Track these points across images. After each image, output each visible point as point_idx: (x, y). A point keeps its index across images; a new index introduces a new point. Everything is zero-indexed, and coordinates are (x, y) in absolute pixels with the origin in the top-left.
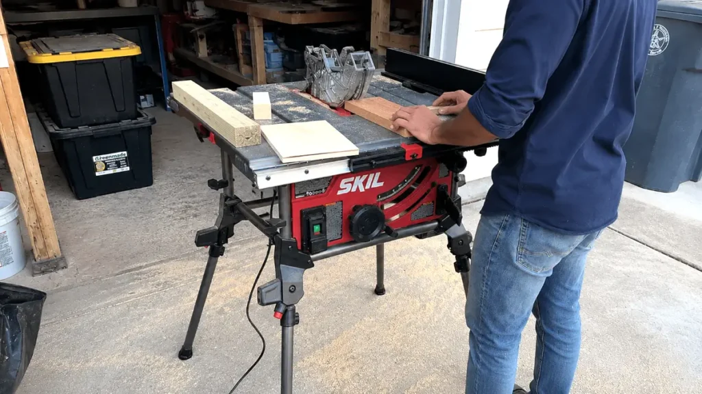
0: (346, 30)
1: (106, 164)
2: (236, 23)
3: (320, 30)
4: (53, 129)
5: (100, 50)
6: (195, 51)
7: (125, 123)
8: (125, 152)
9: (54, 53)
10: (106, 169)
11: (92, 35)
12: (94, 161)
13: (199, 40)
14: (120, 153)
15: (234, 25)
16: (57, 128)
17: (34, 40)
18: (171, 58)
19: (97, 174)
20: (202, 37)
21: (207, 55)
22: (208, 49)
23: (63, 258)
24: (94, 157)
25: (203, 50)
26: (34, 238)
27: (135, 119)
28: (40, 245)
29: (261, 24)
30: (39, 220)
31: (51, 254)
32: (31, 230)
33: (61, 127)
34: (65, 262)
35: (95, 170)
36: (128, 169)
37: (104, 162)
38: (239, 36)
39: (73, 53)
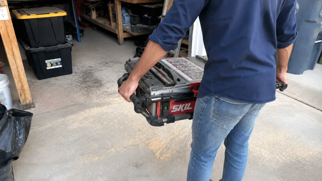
0: (158, 6)
1: (51, 64)
2: (109, 3)
3: (146, 6)
4: (28, 48)
5: (49, 13)
6: (90, 16)
7: (60, 46)
8: (60, 59)
9: (28, 15)
10: (51, 66)
11: (45, 7)
12: (46, 62)
13: (92, 11)
14: (57, 59)
15: (108, 4)
16: (29, 48)
17: (18, 9)
18: (80, 19)
19: (48, 68)
20: (93, 10)
21: (96, 18)
22: (96, 15)
23: (33, 103)
24: (46, 61)
25: (94, 15)
26: (21, 94)
27: (64, 44)
28: (23, 97)
29: (120, 3)
30: (22, 86)
31: (28, 102)
32: (19, 91)
33: (31, 47)
34: (34, 105)
35: (47, 66)
36: (61, 66)
37: (50, 63)
38: (110, 9)
39: (36, 15)
